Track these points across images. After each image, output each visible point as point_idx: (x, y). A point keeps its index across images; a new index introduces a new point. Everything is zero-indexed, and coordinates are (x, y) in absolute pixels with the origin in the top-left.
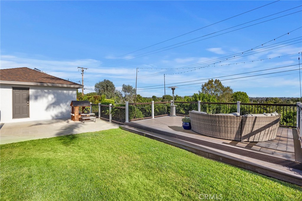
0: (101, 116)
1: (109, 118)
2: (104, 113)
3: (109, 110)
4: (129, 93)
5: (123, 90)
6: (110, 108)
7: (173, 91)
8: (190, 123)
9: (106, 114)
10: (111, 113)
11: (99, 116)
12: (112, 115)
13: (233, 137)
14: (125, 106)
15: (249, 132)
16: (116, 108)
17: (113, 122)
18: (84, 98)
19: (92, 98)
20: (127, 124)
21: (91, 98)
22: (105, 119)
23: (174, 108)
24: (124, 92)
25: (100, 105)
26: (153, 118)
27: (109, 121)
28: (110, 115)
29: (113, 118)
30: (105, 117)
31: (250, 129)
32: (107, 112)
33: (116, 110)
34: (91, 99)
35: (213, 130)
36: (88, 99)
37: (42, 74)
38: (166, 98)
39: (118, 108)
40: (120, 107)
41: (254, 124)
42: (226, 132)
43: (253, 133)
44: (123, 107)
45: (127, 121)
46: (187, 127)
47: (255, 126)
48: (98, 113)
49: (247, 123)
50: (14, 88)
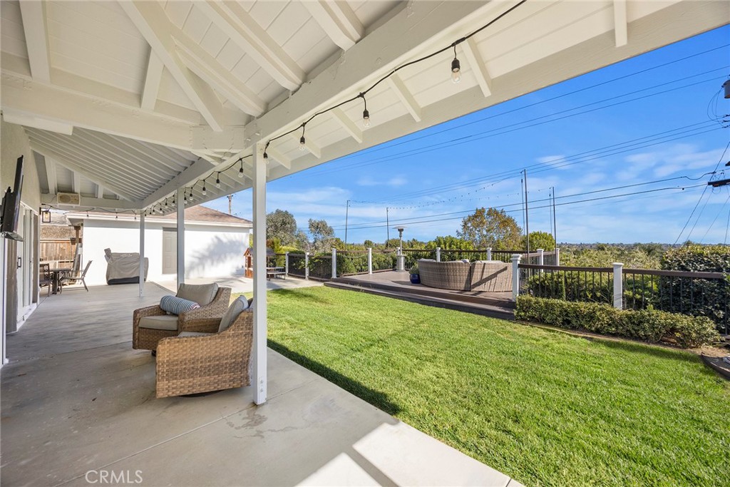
0: (291, 272)
1: (304, 274)
2: (295, 267)
3: (305, 262)
5: (310, 230)
6: (307, 258)
7: (401, 233)
8: (419, 275)
9: (300, 268)
10: (307, 267)
11: (287, 271)
12: (310, 269)
13: (462, 286)
14: (330, 255)
15: (479, 280)
16: (316, 258)
17: (310, 279)
20: (334, 280)
22: (297, 275)
23: (402, 259)
25: (288, 255)
26: (371, 273)
27: (304, 278)
28: (307, 270)
29: (311, 274)
30: (297, 273)
31: (479, 277)
32: (301, 265)
33: (317, 260)
35: (442, 280)
38: (390, 244)
39: (321, 258)
40: (323, 256)
41: (483, 272)
42: (455, 281)
43: (482, 282)
44: (328, 257)
45: (334, 276)
46: (416, 280)
47: (484, 273)
49: (476, 270)
50: (165, 229)
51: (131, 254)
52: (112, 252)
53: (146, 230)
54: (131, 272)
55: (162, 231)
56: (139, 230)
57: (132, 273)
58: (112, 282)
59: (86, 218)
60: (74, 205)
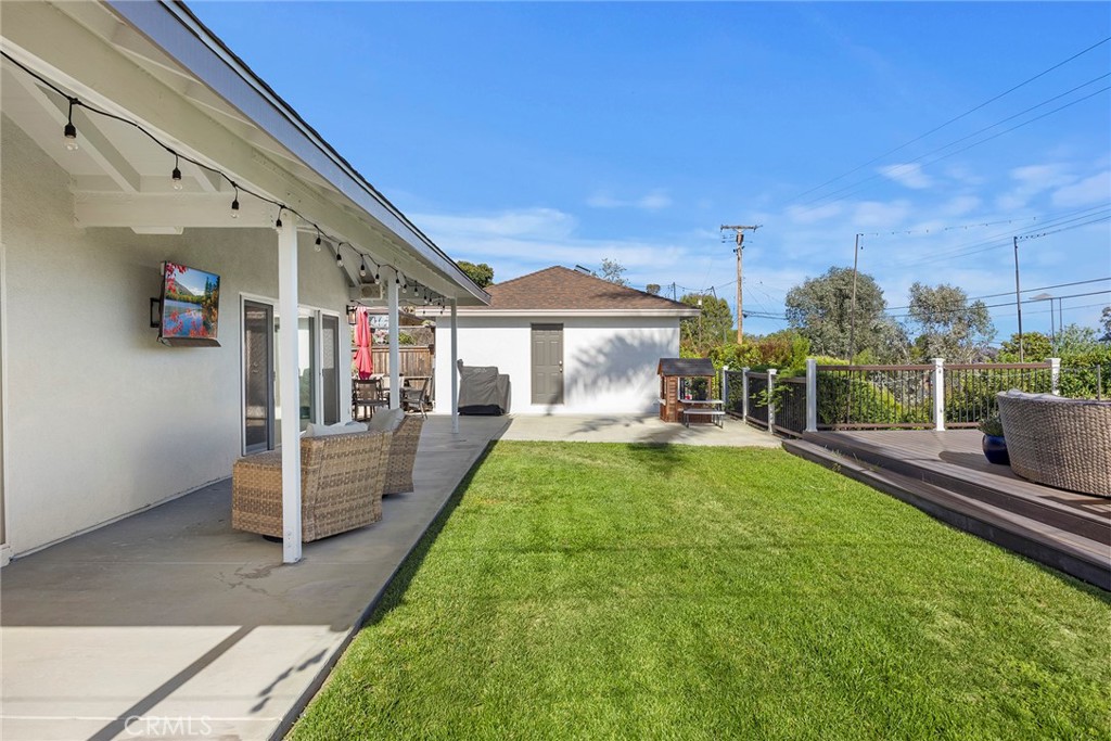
0: (750, 414)
1: (767, 418)
2: (757, 400)
3: (767, 390)
4: (946, 324)
5: (913, 314)
6: (771, 384)
9: (761, 404)
10: (772, 401)
11: (745, 414)
12: (775, 408)
16: (784, 383)
17: (776, 431)
18: (725, 351)
19: (754, 351)
20: (812, 440)
21: (749, 351)
22: (758, 421)
24: (921, 324)
25: (746, 374)
26: (940, 428)
27: (767, 428)
28: (771, 409)
29: (776, 419)
30: (758, 417)
32: (762, 396)
33: (784, 388)
34: (748, 355)
36: (739, 356)
37: (594, 282)
39: (791, 384)
40: (793, 378)
44: (801, 380)
45: (811, 428)
48: (741, 403)
50: (535, 327)
51: (486, 368)
52: (464, 365)
53: (459, 330)
54: (483, 398)
55: (529, 329)
56: (450, 330)
57: (487, 399)
58: (465, 411)
59: (439, 314)
60: (372, 300)
